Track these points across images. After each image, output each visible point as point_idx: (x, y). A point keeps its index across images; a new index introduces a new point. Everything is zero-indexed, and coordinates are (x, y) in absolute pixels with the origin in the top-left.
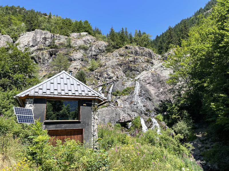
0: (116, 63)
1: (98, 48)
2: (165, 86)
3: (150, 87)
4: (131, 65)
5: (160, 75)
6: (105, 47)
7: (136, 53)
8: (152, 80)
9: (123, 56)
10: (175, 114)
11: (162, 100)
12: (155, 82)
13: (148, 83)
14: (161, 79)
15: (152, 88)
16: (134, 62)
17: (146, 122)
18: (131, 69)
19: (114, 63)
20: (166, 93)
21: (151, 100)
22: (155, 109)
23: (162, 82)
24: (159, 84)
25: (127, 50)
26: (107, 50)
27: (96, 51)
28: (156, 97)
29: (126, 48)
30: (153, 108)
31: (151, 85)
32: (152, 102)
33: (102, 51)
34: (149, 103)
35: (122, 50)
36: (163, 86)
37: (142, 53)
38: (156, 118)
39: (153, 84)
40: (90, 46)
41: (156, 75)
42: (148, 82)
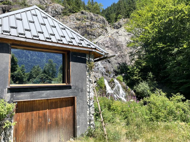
0: (74, 26)
1: (55, 10)
2: (121, 50)
3: (108, 50)
4: (88, 29)
5: (117, 40)
6: (62, 9)
7: (92, 19)
8: (110, 44)
9: (80, 20)
10: (136, 76)
11: (119, 62)
12: (112, 46)
13: (107, 47)
14: (118, 44)
15: (111, 52)
16: (91, 27)
17: (109, 83)
18: (88, 33)
19: (72, 26)
20: (123, 57)
21: (110, 62)
22: (114, 70)
23: (118, 47)
24: (116, 48)
25: (83, 15)
26: (63, 13)
27: (53, 12)
28: (114, 60)
29: (82, 13)
30: (112, 70)
31: (110, 49)
32: (111, 64)
33: (59, 14)
34: (108, 65)
35: (79, 15)
36: (120, 50)
37: (97, 20)
38: (117, 79)
39: (111, 48)
40: (46, 7)
41: (113, 40)
42: (106, 45)
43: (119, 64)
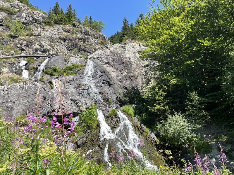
1: (32, 16)
2: (129, 69)
3: (109, 68)
5: (122, 55)
7: (87, 33)
8: (111, 59)
9: (68, 32)
11: (126, 86)
12: (116, 62)
13: (106, 63)
14: (124, 60)
15: (113, 70)
16: (85, 41)
17: (107, 117)
20: (132, 79)
21: (112, 84)
22: (117, 98)
23: (124, 64)
24: (121, 65)
28: (118, 82)
29: (74, 25)
30: (114, 98)
31: (111, 66)
32: (112, 89)
34: (108, 89)
35: (68, 27)
36: (127, 69)
37: (95, 35)
39: (114, 64)
41: (117, 54)
42: (105, 61)
43: (126, 88)
